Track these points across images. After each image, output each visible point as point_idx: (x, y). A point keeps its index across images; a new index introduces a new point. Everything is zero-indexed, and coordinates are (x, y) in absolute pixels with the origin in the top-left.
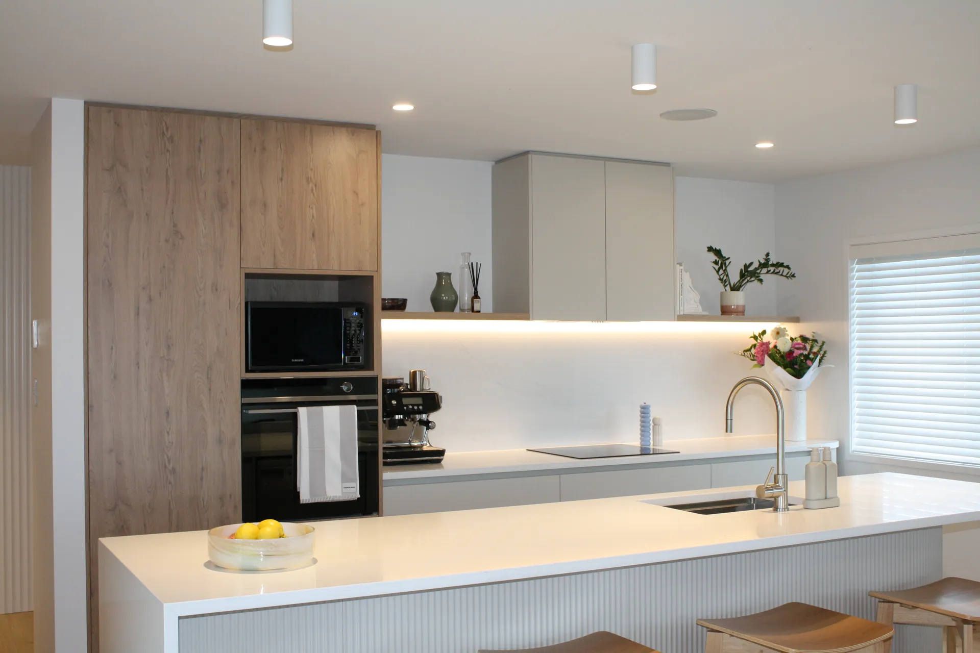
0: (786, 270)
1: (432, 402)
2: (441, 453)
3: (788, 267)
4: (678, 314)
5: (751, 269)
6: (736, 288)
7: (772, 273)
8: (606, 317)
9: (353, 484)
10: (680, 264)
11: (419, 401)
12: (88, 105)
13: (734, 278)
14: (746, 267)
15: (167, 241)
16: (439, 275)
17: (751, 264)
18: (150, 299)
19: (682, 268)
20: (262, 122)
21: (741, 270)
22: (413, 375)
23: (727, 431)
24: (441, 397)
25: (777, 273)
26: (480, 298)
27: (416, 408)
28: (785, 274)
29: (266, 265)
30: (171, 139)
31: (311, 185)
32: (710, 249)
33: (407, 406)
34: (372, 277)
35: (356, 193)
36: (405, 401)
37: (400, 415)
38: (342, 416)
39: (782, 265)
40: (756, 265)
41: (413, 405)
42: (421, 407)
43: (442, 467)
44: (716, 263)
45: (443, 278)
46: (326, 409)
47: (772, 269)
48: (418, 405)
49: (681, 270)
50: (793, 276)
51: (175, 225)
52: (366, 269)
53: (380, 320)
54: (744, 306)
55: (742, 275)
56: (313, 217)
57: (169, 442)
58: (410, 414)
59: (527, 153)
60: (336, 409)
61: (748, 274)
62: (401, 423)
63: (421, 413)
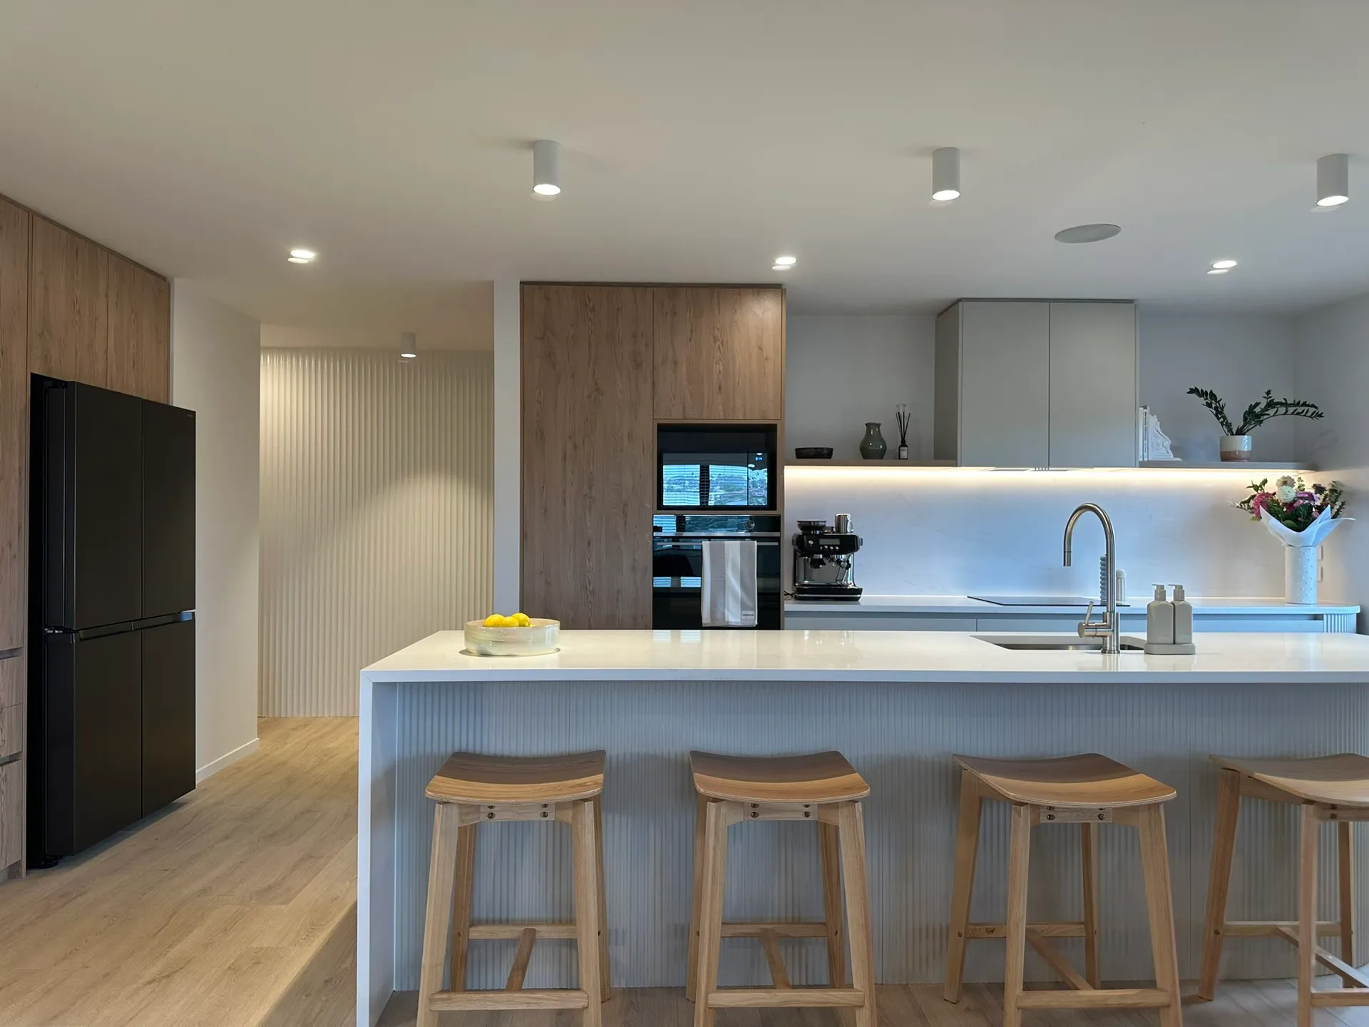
0: (1312, 410)
1: (850, 544)
2: (859, 591)
3: (1313, 406)
4: (1141, 460)
5: (1257, 410)
6: (1239, 432)
7: (1292, 414)
8: (1049, 464)
10: (1145, 408)
11: (837, 542)
12: (523, 284)
13: (1236, 422)
14: (1252, 408)
15: (589, 397)
16: (869, 425)
17: (1257, 404)
19: (1145, 410)
20: (673, 289)
21: (1246, 412)
22: (839, 520)
24: (862, 539)
25: (1297, 413)
26: (907, 446)
27: (832, 548)
28: (1309, 414)
29: (676, 417)
30: (593, 309)
31: (718, 343)
32: (1192, 391)
33: (823, 546)
34: (775, 426)
35: (761, 348)
36: (822, 541)
37: (820, 554)
38: (743, 551)
39: (1305, 404)
40: (1263, 405)
41: (829, 546)
42: (837, 548)
43: (860, 604)
44: (1209, 405)
45: (872, 428)
46: (727, 542)
48: (834, 546)
49: (1146, 413)
50: (1323, 414)
51: (596, 384)
52: (770, 418)
53: (783, 468)
54: (1247, 452)
55: (1246, 419)
56: (720, 372)
57: (590, 567)
58: (827, 554)
59: (959, 300)
60: (737, 544)
61: (1253, 417)
62: (820, 561)
63: (840, 552)
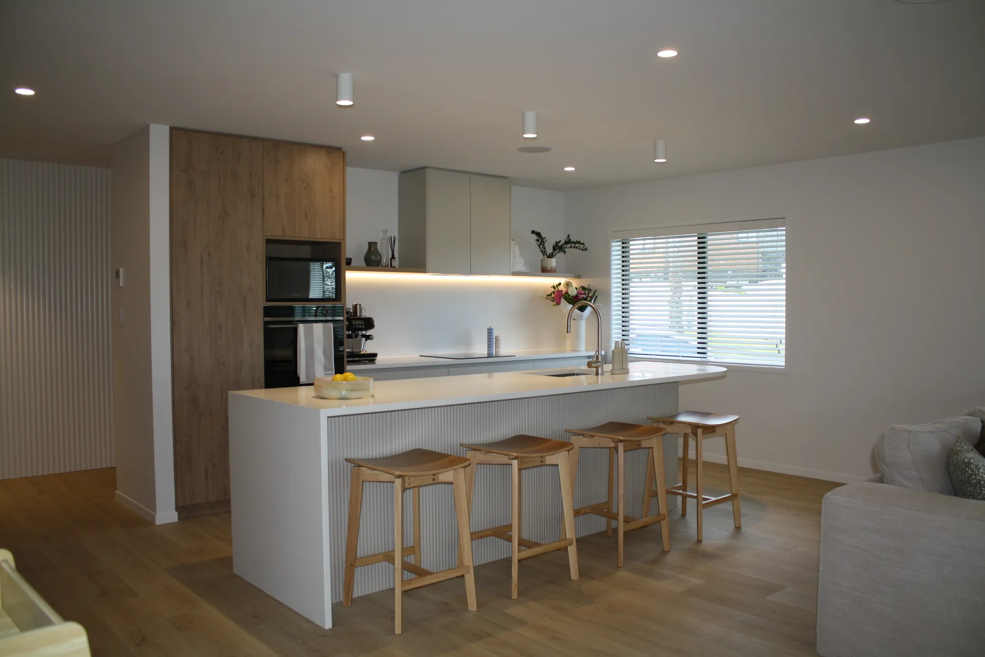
0: (582, 246)
1: (370, 324)
2: (375, 355)
3: (583, 244)
4: (512, 271)
5: (560, 244)
6: (551, 256)
7: (573, 247)
8: (470, 272)
9: (330, 372)
10: (513, 240)
11: (362, 322)
12: (172, 129)
13: (549, 250)
14: (557, 243)
15: (219, 217)
16: (370, 244)
17: (560, 241)
18: (209, 254)
19: (514, 242)
20: (277, 144)
21: (554, 245)
22: (355, 307)
23: (568, 332)
24: (374, 321)
25: (576, 248)
26: (395, 259)
27: (360, 327)
28: (581, 248)
29: (278, 234)
30: (222, 153)
31: (305, 184)
32: (533, 232)
34: (340, 243)
35: (331, 190)
36: (354, 323)
37: (350, 331)
38: (325, 330)
39: (579, 243)
40: (563, 242)
41: (359, 325)
42: (363, 326)
43: (375, 363)
44: (538, 240)
45: (372, 245)
46: (314, 325)
47: (573, 245)
48: (361, 325)
49: (514, 244)
50: (586, 249)
51: (224, 208)
52: (337, 238)
53: (345, 272)
54: (555, 268)
55: (554, 249)
56: (306, 205)
57: (221, 345)
58: (356, 330)
59: (425, 168)
60: (320, 325)
61: (558, 248)
62: (351, 336)
63: (362, 330)
